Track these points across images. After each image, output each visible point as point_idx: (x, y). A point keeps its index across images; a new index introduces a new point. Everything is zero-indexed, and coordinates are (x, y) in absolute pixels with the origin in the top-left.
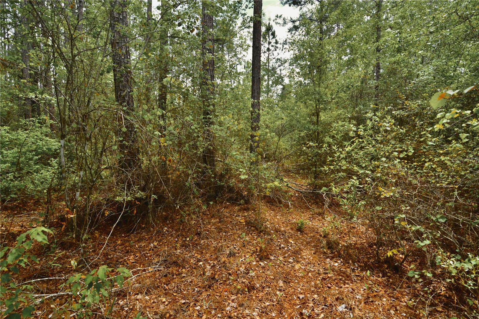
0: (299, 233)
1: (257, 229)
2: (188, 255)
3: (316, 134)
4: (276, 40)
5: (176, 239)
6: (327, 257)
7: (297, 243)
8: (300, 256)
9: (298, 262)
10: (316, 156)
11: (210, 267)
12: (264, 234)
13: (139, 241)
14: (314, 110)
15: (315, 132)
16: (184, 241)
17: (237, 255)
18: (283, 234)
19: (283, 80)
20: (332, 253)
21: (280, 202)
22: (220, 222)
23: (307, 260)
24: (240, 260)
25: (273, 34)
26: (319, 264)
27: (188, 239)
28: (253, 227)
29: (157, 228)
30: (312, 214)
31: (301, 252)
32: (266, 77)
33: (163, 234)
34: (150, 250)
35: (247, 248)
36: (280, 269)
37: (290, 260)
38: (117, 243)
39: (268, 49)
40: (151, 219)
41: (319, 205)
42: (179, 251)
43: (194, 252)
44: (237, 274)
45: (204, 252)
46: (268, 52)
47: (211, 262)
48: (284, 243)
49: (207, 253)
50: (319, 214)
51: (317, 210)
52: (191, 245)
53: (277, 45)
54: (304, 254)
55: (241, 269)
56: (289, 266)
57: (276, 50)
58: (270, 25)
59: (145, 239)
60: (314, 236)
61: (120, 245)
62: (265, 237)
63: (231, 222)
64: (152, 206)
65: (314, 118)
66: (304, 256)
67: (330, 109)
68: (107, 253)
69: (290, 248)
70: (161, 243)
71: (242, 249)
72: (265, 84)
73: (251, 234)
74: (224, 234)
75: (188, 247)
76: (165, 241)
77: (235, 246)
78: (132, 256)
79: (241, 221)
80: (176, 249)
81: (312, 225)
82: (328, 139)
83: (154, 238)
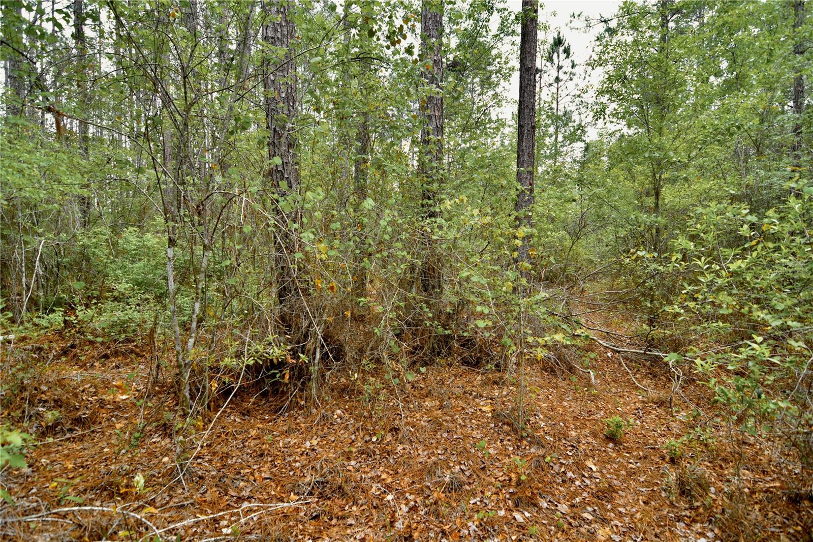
0: (611, 445)
1: (515, 431)
2: (369, 475)
3: (654, 231)
4: (573, 62)
5: (353, 437)
6: (679, 519)
7: (605, 471)
8: (609, 507)
9: (604, 521)
10: (653, 277)
11: (407, 509)
12: (530, 443)
13: (287, 433)
14: (651, 183)
15: (650, 228)
16: (366, 442)
17: (467, 487)
18: (572, 446)
19: (584, 132)
20: (691, 508)
21: (571, 369)
22: (441, 407)
23: (627, 519)
24: (472, 502)
25: (567, 51)
26: (656, 536)
27: (374, 439)
28: (508, 424)
29: (323, 411)
30: (643, 402)
31: (614, 495)
32: (552, 130)
33: (332, 424)
34: (302, 455)
35: (488, 473)
36: (559, 535)
37: (586, 515)
38: (249, 433)
39: (557, 80)
40: (314, 392)
41: (660, 379)
42: (353, 463)
43: (381, 469)
44: (461, 537)
45: (400, 471)
46: (556, 85)
47: (412, 497)
48: (574, 468)
49: (405, 475)
50: (661, 403)
51: (653, 394)
52: (378, 452)
53: (574, 71)
54: (621, 502)
55: (470, 524)
56: (583, 530)
57: (571, 79)
58: (561, 35)
59: (299, 430)
60: (645, 458)
61: (254, 439)
62: (532, 450)
63: (463, 409)
64: (316, 368)
65: (650, 201)
66: (620, 505)
67: (686, 179)
68: (227, 454)
69: (588, 482)
70: (324, 442)
71: (478, 476)
72: (548, 141)
73: (502, 441)
74: (445, 435)
75: (371, 456)
76: (333, 439)
77: (463, 467)
78: (269, 465)
79: (484, 409)
80: (349, 459)
81: (643, 427)
82: (683, 242)
83: (314, 429)
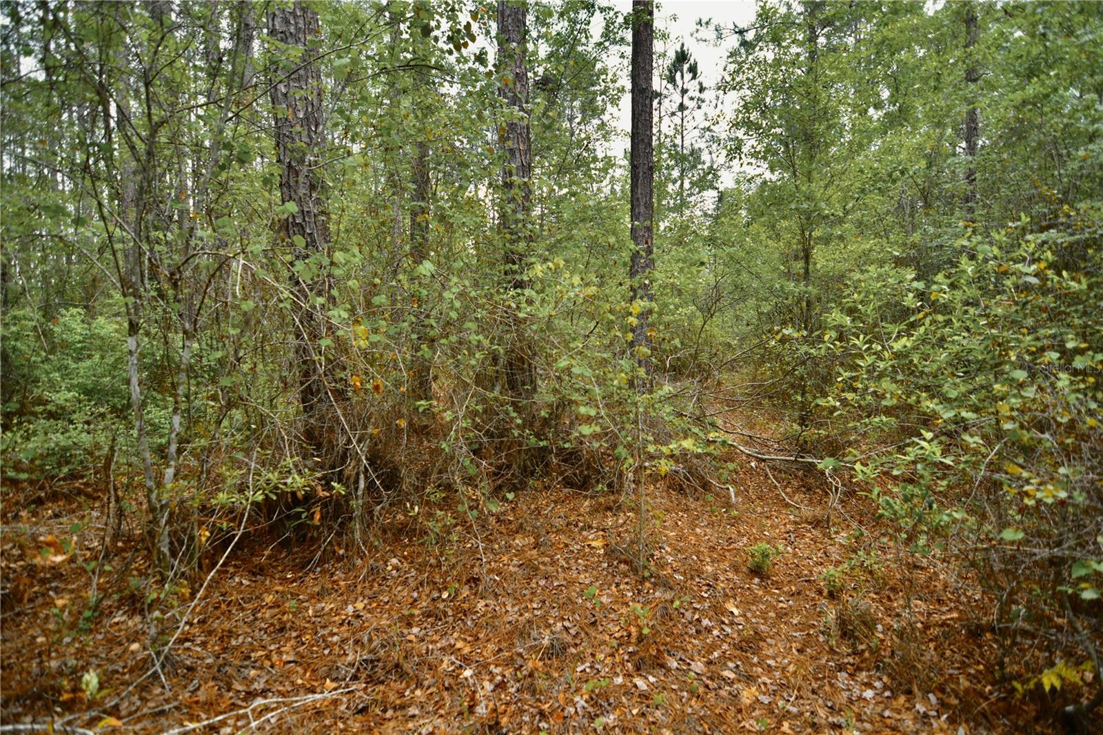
0: (756, 580)
1: (635, 570)
2: (439, 645)
3: (804, 304)
4: (700, 84)
5: (415, 595)
6: (841, 668)
7: (749, 615)
8: (756, 660)
9: (750, 679)
10: (803, 363)
11: (492, 687)
12: (655, 585)
13: (319, 596)
14: (799, 242)
15: (799, 300)
16: (434, 600)
17: (573, 650)
18: (708, 585)
19: (716, 177)
20: (855, 653)
21: (706, 486)
22: (537, 546)
23: (778, 674)
24: (579, 669)
25: (693, 69)
26: (813, 692)
27: (445, 595)
28: (626, 562)
29: (371, 561)
30: (796, 523)
31: (761, 644)
32: (676, 173)
33: (384, 579)
34: (341, 624)
35: (600, 629)
36: (693, 702)
37: (726, 673)
38: (263, 600)
39: (682, 107)
40: (357, 535)
41: (815, 493)
42: (415, 630)
43: (456, 635)
44: (565, 718)
45: (481, 636)
46: (679, 114)
47: (497, 670)
48: (711, 613)
49: (488, 640)
50: (816, 523)
51: (807, 511)
52: (450, 613)
53: (702, 96)
54: (770, 652)
55: (577, 699)
56: (723, 693)
57: (699, 107)
59: (336, 591)
60: (799, 593)
61: (271, 607)
62: (657, 594)
63: (567, 545)
64: (360, 502)
65: (799, 266)
66: (768, 657)
67: (841, 238)
68: (230, 631)
69: (728, 630)
70: (374, 605)
71: (587, 634)
72: (671, 188)
73: (618, 585)
74: (542, 583)
75: (440, 619)
76: (386, 599)
77: (567, 624)
78: (293, 642)
79: (594, 544)
80: (409, 625)
81: (795, 555)
82: (837, 317)
83: (359, 587)
